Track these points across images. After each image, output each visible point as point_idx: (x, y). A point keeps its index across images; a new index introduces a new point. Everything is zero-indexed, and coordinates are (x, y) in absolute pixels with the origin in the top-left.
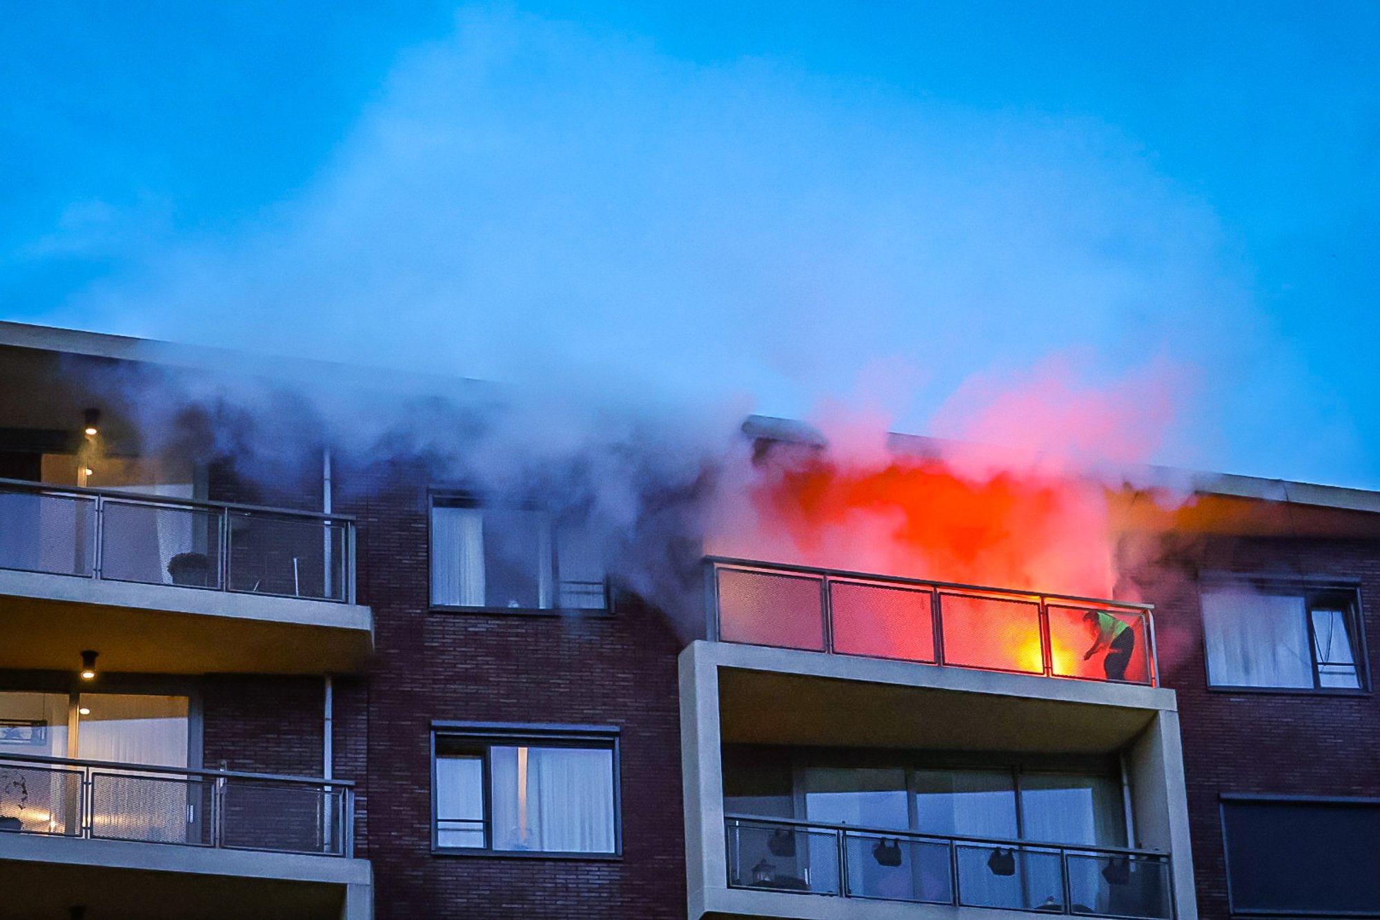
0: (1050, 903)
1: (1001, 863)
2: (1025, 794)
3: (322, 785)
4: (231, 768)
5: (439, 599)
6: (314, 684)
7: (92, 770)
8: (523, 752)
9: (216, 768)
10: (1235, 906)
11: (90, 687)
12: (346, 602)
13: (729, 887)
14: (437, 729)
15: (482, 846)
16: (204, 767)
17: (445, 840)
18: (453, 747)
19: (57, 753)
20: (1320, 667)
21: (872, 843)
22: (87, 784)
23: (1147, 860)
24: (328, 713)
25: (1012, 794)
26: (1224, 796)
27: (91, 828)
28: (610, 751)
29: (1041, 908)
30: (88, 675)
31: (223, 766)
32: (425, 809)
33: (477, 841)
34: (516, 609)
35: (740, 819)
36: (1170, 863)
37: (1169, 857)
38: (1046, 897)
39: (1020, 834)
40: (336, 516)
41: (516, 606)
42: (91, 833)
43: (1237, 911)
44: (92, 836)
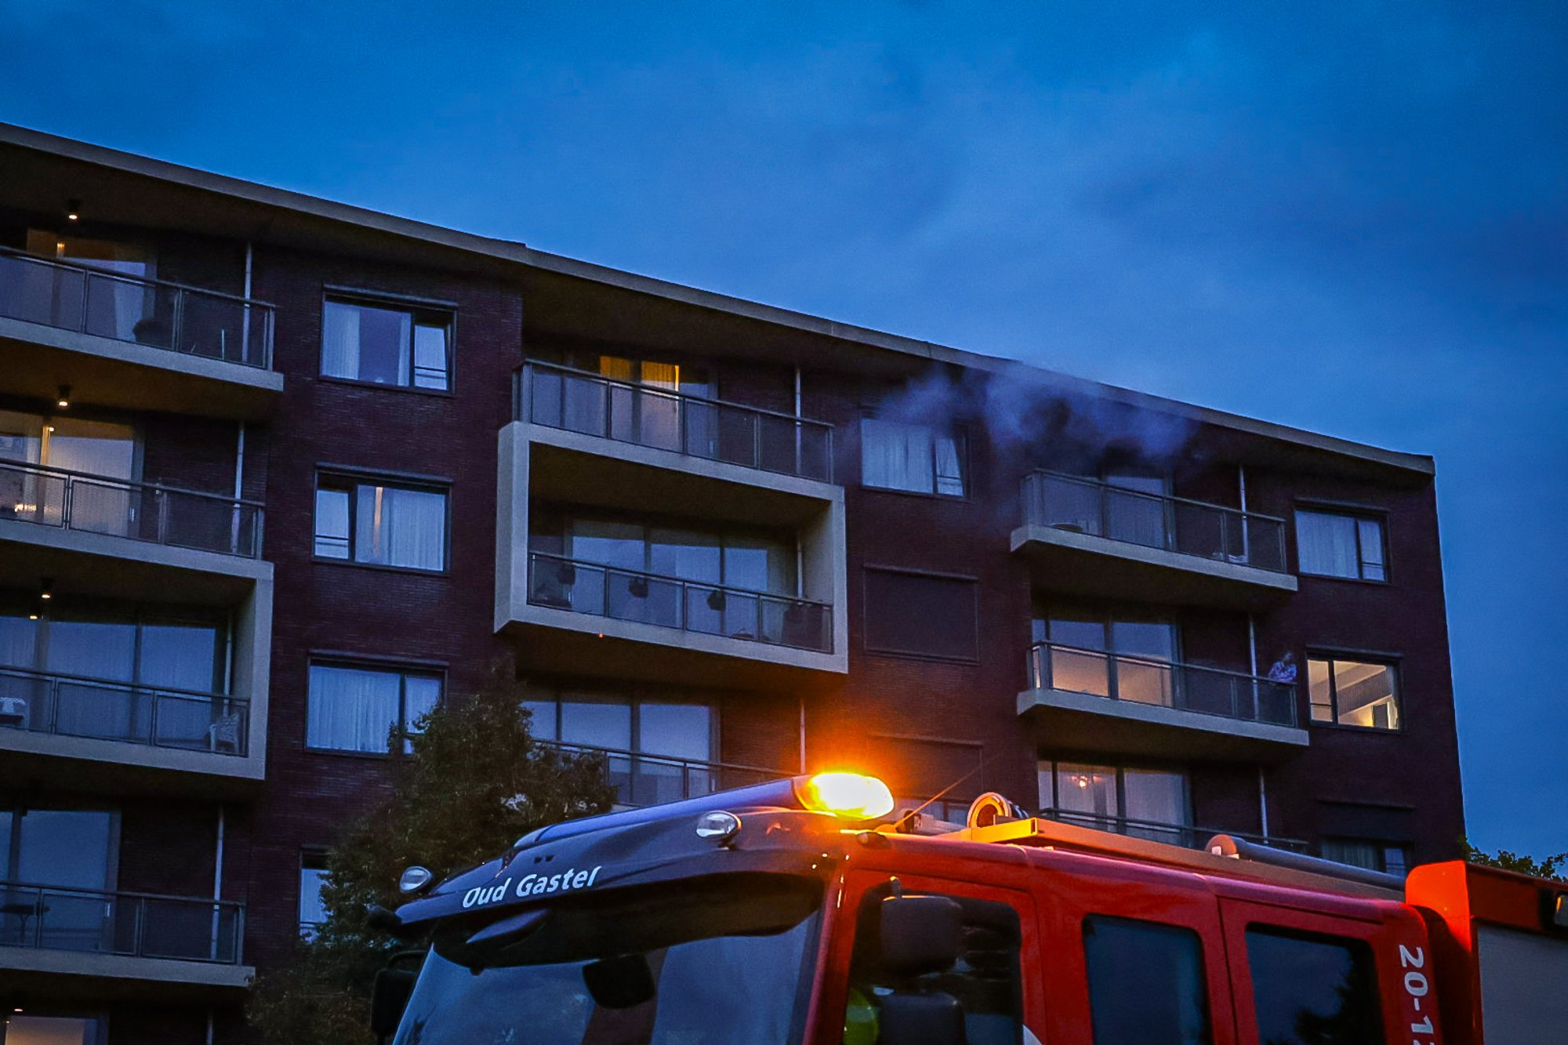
0: (742, 632)
1: (717, 600)
2: (727, 551)
3: (233, 503)
4: (165, 483)
5: (325, 372)
6: (232, 427)
7: (73, 478)
8: (379, 490)
9: (154, 482)
10: (868, 645)
11: (63, 412)
12: (266, 369)
13: (528, 603)
14: (320, 468)
15: (347, 557)
16: (144, 480)
17: (320, 551)
18: (332, 482)
19: (31, 460)
20: (938, 479)
21: (628, 580)
22: (68, 488)
23: (811, 608)
24: (241, 449)
25: (718, 549)
26: (866, 565)
27: (70, 522)
28: (443, 497)
29: (735, 635)
30: (63, 404)
31: (159, 482)
32: (308, 525)
33: (343, 554)
34: (381, 384)
35: (536, 555)
36: (831, 611)
37: (831, 606)
38: (741, 628)
39: (722, 579)
40: (253, 301)
41: (381, 381)
42: (69, 526)
43: (869, 648)
44: (70, 528)
